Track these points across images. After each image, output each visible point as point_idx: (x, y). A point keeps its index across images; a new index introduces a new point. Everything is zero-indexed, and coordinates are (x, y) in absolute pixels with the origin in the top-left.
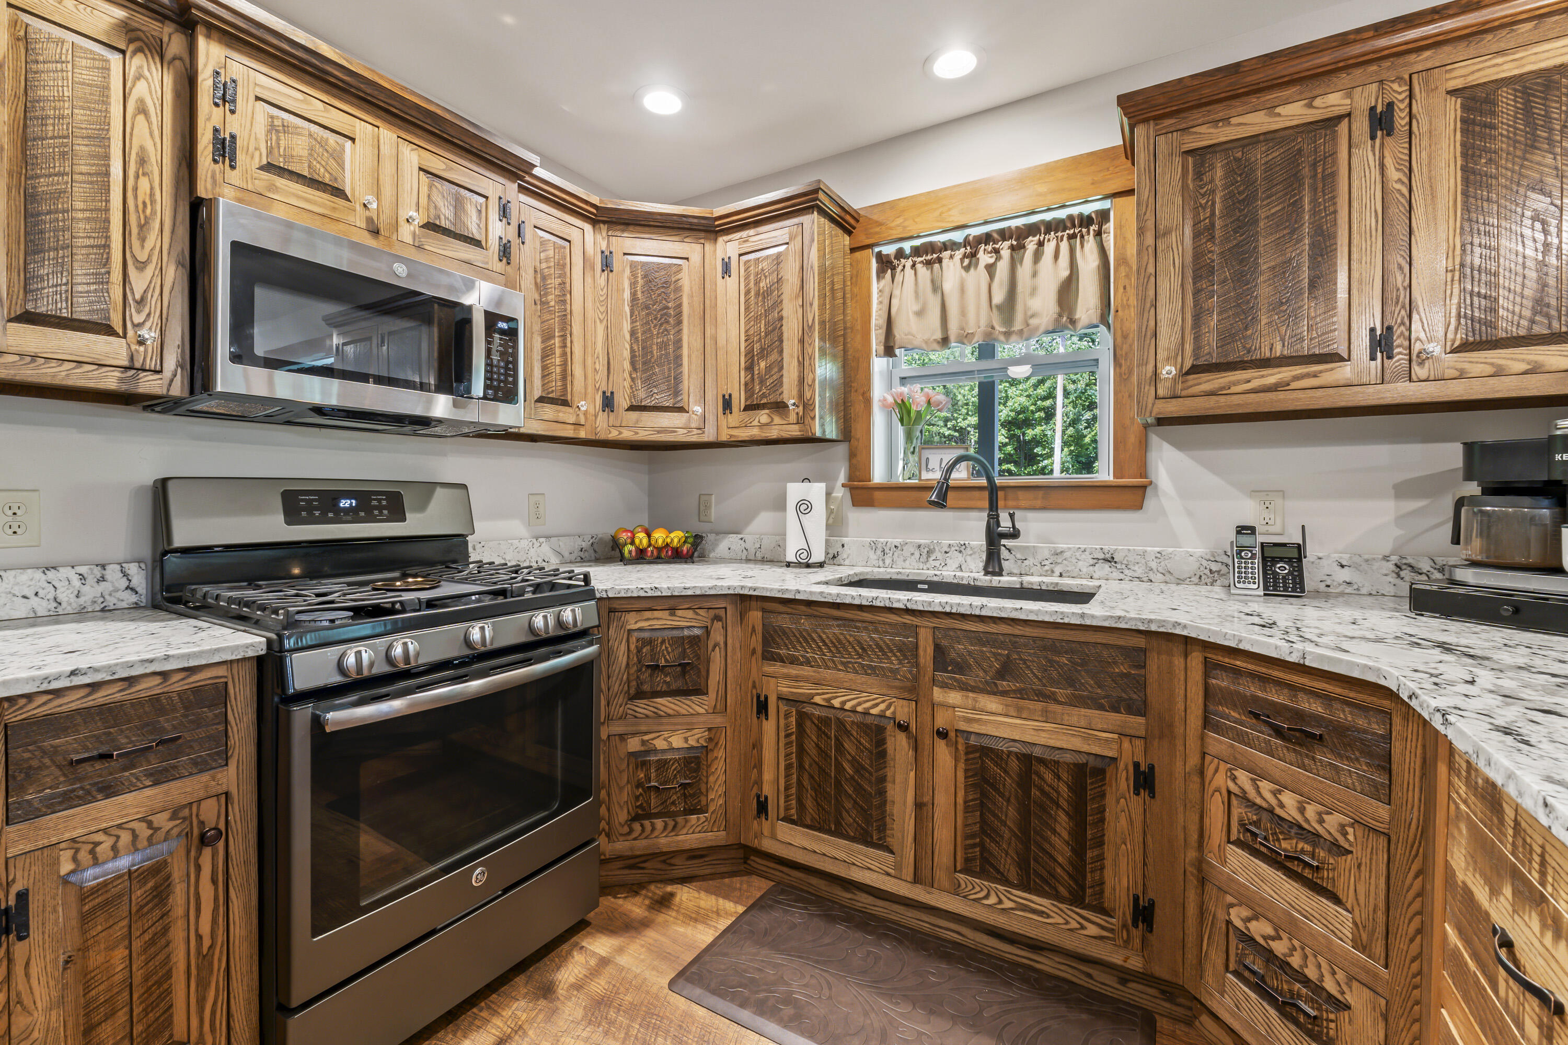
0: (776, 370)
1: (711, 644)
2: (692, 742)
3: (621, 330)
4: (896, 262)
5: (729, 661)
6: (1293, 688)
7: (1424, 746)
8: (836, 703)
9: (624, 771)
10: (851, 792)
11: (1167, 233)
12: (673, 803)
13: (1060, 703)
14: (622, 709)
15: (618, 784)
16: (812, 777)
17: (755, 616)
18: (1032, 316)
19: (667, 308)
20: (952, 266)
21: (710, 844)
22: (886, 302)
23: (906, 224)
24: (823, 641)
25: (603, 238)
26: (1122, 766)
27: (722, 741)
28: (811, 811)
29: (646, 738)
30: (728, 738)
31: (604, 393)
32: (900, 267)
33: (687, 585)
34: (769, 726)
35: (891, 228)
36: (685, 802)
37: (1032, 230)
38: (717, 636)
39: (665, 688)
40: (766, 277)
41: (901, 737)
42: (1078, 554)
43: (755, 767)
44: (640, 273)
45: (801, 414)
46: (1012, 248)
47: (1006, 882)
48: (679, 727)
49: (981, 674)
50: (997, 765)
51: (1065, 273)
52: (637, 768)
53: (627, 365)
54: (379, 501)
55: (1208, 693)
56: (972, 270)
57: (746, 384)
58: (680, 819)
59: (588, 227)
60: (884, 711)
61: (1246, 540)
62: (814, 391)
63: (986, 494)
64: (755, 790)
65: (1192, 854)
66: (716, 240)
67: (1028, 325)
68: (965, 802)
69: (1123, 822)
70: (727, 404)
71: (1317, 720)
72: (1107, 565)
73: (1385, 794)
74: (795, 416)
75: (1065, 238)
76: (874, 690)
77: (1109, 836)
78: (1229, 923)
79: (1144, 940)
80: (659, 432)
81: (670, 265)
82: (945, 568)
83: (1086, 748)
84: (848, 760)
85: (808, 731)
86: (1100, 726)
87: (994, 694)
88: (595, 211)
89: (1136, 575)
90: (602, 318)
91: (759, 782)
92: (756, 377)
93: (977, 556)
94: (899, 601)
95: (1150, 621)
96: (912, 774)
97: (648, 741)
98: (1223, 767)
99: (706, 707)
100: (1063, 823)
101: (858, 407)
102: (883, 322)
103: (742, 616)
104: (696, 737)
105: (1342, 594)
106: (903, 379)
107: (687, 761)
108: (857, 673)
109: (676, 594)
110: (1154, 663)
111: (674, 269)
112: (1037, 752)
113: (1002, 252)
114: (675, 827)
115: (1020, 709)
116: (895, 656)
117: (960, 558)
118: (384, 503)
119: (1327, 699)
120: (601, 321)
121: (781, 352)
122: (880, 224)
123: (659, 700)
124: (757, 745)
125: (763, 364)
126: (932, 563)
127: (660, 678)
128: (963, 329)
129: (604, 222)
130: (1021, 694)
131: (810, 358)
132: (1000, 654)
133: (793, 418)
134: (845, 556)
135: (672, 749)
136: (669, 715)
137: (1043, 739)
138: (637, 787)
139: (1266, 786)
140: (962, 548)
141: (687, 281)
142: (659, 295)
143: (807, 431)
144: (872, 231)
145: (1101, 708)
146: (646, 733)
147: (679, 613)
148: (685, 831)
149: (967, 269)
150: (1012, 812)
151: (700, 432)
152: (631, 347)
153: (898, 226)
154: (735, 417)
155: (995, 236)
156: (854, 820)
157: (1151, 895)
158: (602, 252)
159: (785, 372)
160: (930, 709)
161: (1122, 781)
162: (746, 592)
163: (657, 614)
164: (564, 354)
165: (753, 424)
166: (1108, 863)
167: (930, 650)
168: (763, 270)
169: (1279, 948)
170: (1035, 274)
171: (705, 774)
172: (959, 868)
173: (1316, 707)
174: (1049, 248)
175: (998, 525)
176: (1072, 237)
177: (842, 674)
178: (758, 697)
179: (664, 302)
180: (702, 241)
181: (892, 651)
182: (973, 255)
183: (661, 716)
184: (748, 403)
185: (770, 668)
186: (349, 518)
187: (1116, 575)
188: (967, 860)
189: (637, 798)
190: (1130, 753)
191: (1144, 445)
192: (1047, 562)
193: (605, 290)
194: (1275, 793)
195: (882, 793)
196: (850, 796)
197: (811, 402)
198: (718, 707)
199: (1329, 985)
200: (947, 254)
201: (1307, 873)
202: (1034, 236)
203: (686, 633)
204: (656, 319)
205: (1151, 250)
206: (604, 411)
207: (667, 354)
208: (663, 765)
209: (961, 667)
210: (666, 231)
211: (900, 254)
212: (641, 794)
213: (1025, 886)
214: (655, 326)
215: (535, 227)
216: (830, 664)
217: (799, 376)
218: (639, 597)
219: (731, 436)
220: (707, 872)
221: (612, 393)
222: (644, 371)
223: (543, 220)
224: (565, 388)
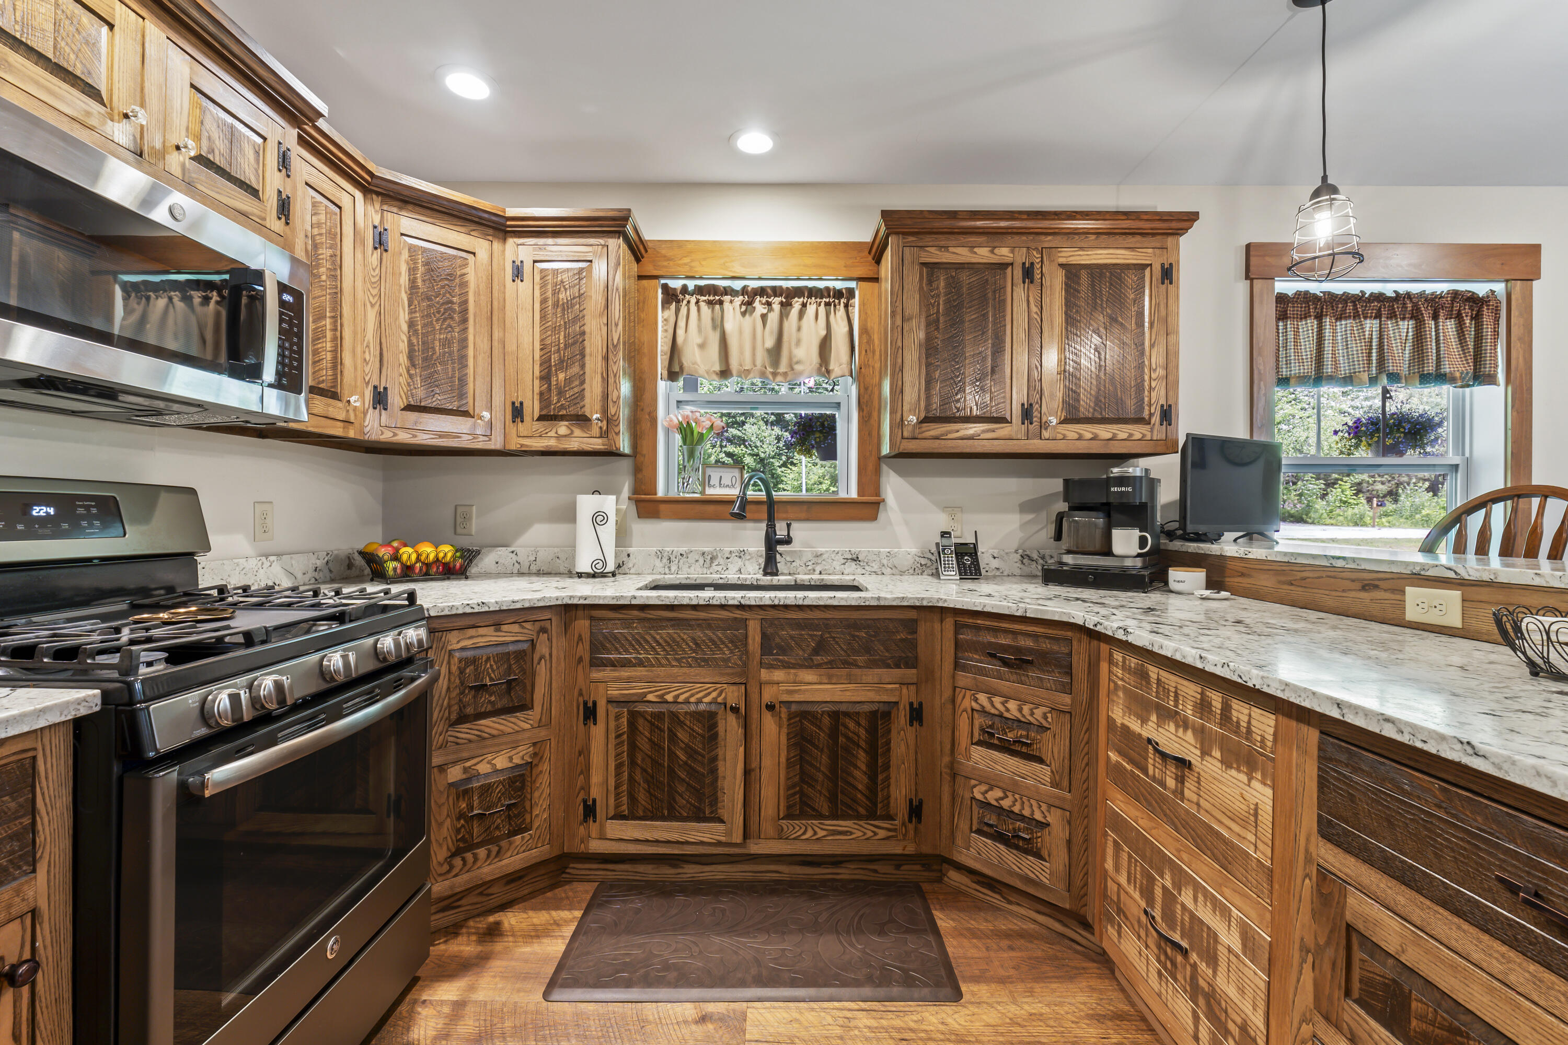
0: (577, 383)
1: (536, 658)
2: (517, 760)
3: (397, 319)
4: (681, 297)
5: (554, 672)
6: (1014, 633)
7: (1089, 656)
8: (669, 698)
9: (443, 804)
10: (683, 776)
11: (910, 319)
12: (497, 828)
13: (860, 667)
14: (441, 737)
15: (436, 821)
16: (644, 770)
17: (582, 625)
18: (798, 363)
19: (452, 302)
20: (732, 308)
21: (534, 861)
22: (671, 331)
23: (693, 264)
24: (657, 642)
25: (376, 212)
26: (901, 707)
27: (547, 754)
28: (643, 803)
29: (468, 764)
30: (552, 751)
31: (375, 387)
32: (685, 302)
33: (516, 599)
34: (598, 731)
35: (679, 265)
36: (510, 824)
37: (798, 292)
38: (542, 648)
39: (489, 708)
40: (566, 289)
41: (732, 719)
42: (833, 556)
43: (581, 773)
44: (420, 260)
45: (605, 428)
46: (782, 303)
47: (820, 816)
48: (503, 747)
49: (801, 653)
50: (813, 724)
51: (824, 333)
52: (458, 799)
53: (403, 359)
54: (87, 508)
55: (958, 645)
56: (747, 316)
57: (541, 394)
58: (504, 843)
59: (359, 195)
60: (715, 699)
61: (945, 542)
62: (618, 407)
63: (765, 508)
64: (582, 796)
65: (946, 759)
66: (505, 240)
67: (792, 369)
68: (788, 760)
69: (903, 747)
70: (517, 413)
71: (1030, 651)
72: (853, 564)
73: (1067, 689)
74: (598, 430)
75: (823, 304)
76: (707, 680)
77: (894, 761)
78: (973, 798)
79: (916, 829)
80: (440, 437)
81: (455, 257)
82: (727, 572)
83: (877, 698)
84: (681, 748)
85: (641, 729)
86: (887, 680)
87: (811, 667)
88: (369, 179)
89: (873, 570)
90: (373, 302)
91: (586, 788)
92: (553, 387)
93: (754, 560)
94: (734, 598)
95: (923, 599)
96: (742, 749)
97: (470, 767)
98: (968, 693)
99: (531, 722)
100: (862, 758)
101: (646, 425)
102: (667, 348)
103: (566, 627)
104: (521, 754)
105: (995, 577)
106: (679, 402)
107: (512, 781)
108: (691, 666)
109: (505, 608)
110: (922, 629)
111: (458, 262)
112: (843, 708)
113: (774, 306)
114: (498, 852)
115: (830, 677)
116: (727, 646)
117: (739, 563)
118: (94, 511)
119: (1035, 636)
120: (372, 305)
121: (583, 366)
122: (669, 259)
123: (483, 722)
124: (584, 752)
125: (562, 376)
126: (715, 568)
127: (484, 698)
128: (741, 365)
129: (378, 194)
130: (831, 665)
131: (615, 376)
132: (816, 635)
133: (595, 431)
134: (631, 565)
135: (496, 771)
136: (494, 736)
137: (848, 697)
138: (458, 819)
139: (997, 700)
140: (741, 554)
141: (473, 275)
142: (443, 287)
143: (611, 445)
144: (660, 263)
145: (888, 666)
146: (468, 759)
147: (505, 628)
148: (509, 854)
149: (744, 314)
150: (825, 759)
151: (487, 439)
152: (409, 341)
153: (685, 264)
154: (529, 425)
155: (769, 291)
156: (688, 802)
157: (920, 796)
158: (375, 227)
159: (586, 386)
160: (758, 688)
161: (902, 717)
162: (575, 601)
163: (481, 631)
164: (334, 339)
165: (549, 434)
166: (892, 781)
167: (758, 639)
168: (562, 282)
169: (1006, 804)
170: (799, 329)
171: (529, 791)
172: (781, 815)
173: (1029, 643)
174: (811, 309)
175: (776, 535)
176: (827, 304)
177: (675, 670)
178: (585, 703)
179: (448, 295)
180: (490, 238)
181: (723, 643)
182: (750, 303)
183: (485, 739)
184: (544, 413)
185: (596, 675)
186: (47, 531)
187: (860, 570)
188: (789, 807)
189: (458, 831)
190: (907, 696)
191: (878, 472)
192: (810, 563)
193: (377, 271)
194: (1003, 704)
195: (714, 771)
196: (683, 780)
197: (615, 418)
198: (543, 720)
199: (1038, 816)
200: (727, 298)
201: (1024, 750)
202: (799, 298)
203: (511, 648)
204: (439, 312)
205: (900, 329)
206: (375, 408)
207: (451, 353)
208: (486, 790)
209: (783, 650)
210: (451, 219)
211: (684, 289)
212: (463, 826)
213: (834, 816)
214: (438, 320)
215: (307, 184)
216: (664, 662)
217: (603, 392)
218: (465, 614)
219: (522, 445)
220: (526, 892)
221: (385, 389)
222: (424, 368)
223: (315, 178)
224: (335, 378)
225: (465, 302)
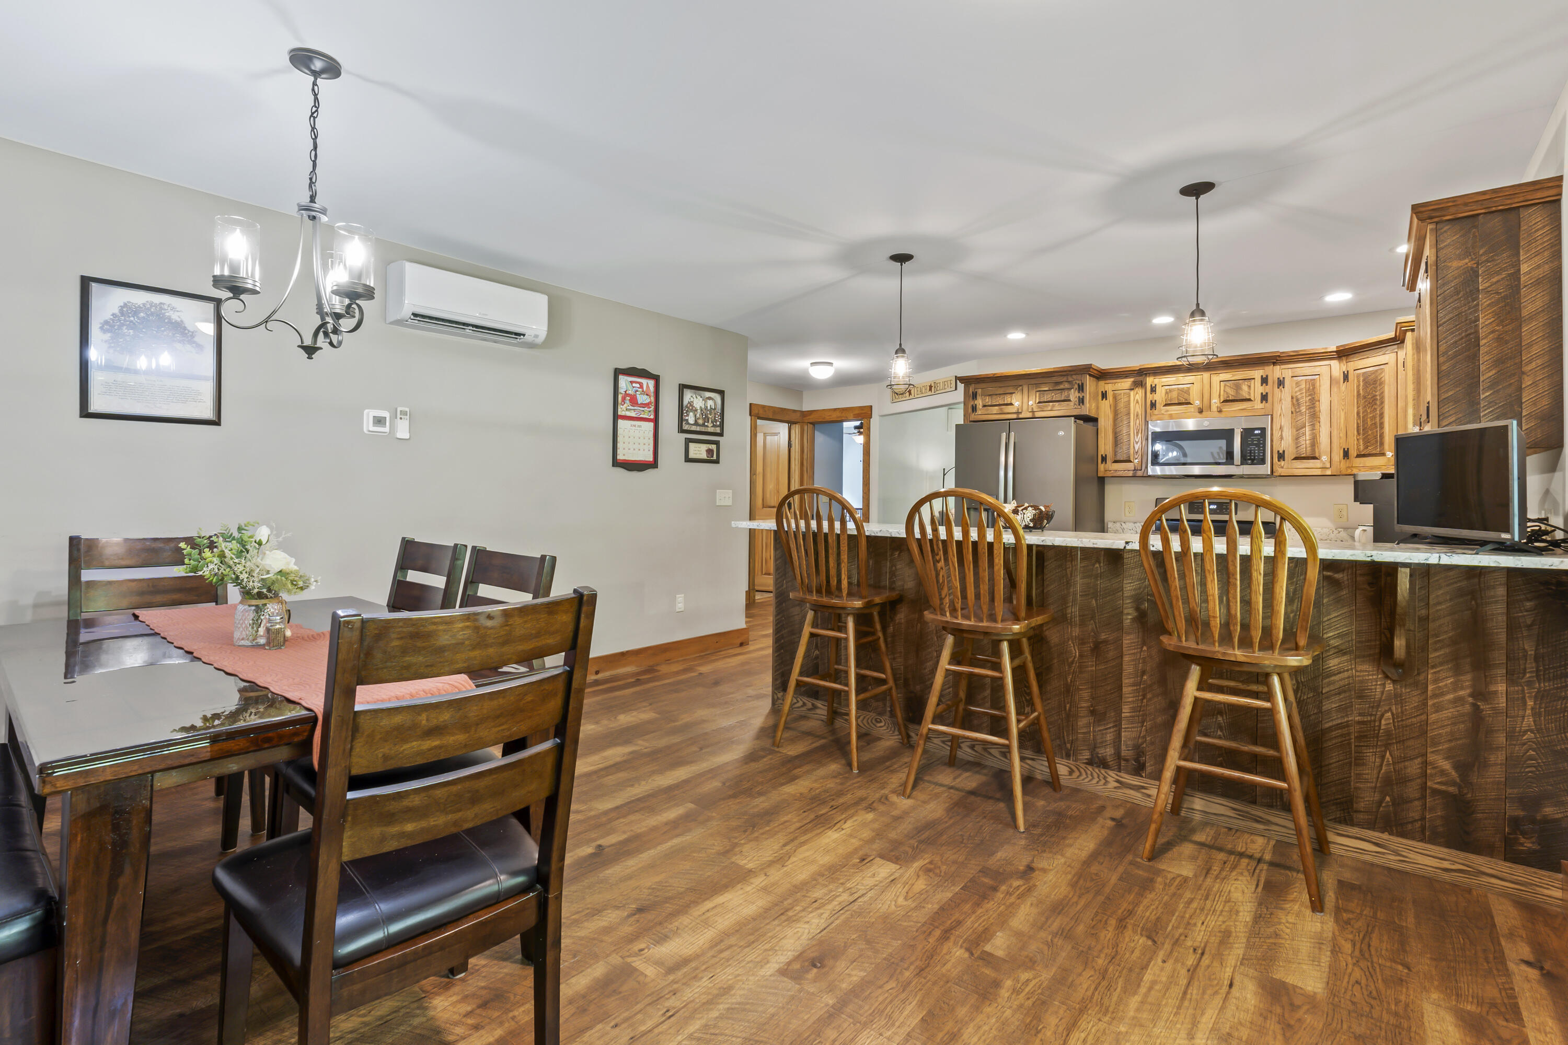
3: (1352, 414)
19: (1376, 395)
25: (1343, 365)
31: (1343, 449)
44: (1361, 379)
53: (1355, 432)
59: (1334, 362)
81: (1376, 371)
88: (1338, 353)
111: (1379, 372)
120: (1343, 410)
129: (1346, 356)
141: (1388, 376)
142: (1372, 389)
158: (1344, 373)
164: (1313, 434)
179: (1374, 392)
180: (1396, 350)
193: (1345, 392)
204: (1370, 403)
206: (1343, 459)
207: (1375, 424)
210: (1375, 350)
214: (1370, 407)
215: (1292, 377)
221: (1348, 449)
222: (1363, 434)
223: (1299, 372)
224: (1313, 450)
225: (1383, 393)
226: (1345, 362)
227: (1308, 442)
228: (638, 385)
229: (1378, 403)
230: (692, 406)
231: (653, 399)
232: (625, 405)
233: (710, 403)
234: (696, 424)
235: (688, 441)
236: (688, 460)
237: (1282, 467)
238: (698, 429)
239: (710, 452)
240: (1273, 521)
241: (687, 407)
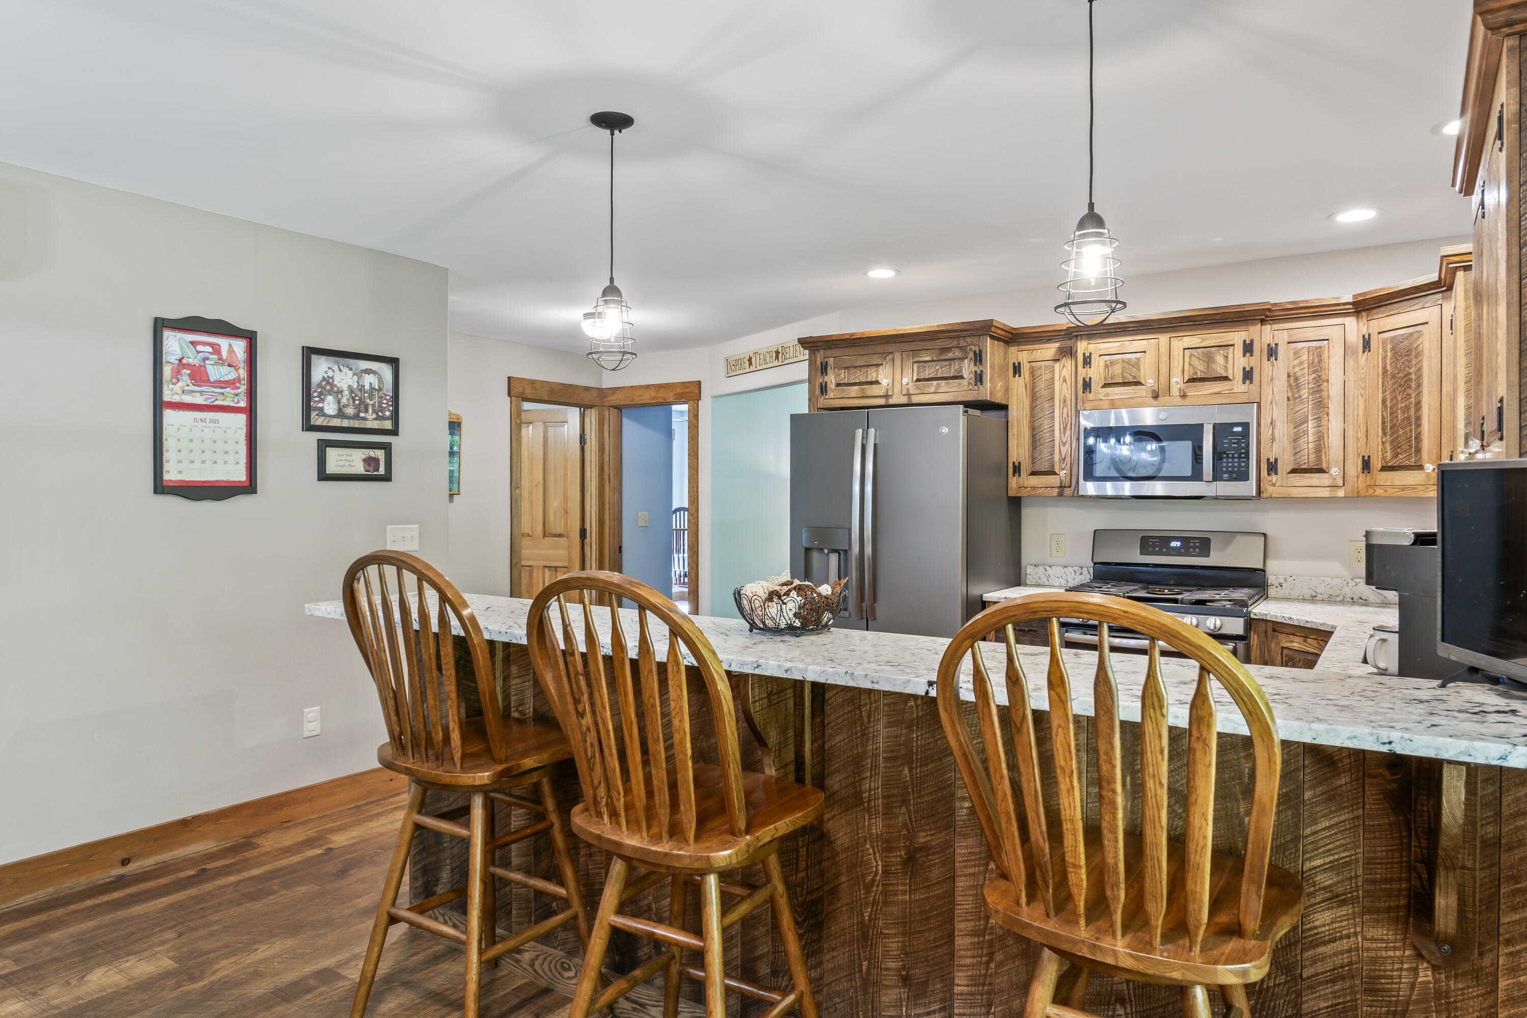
3: (1376, 401)
19: (1410, 374)
25: (1363, 325)
31: (1364, 457)
44: (1389, 347)
53: (1380, 431)
54: (1196, 543)
59: (1350, 320)
80: (1403, 490)
81: (1411, 334)
88: (1352, 306)
111: (1415, 336)
118: (1198, 545)
120: (1362, 396)
129: (1367, 311)
141: (1428, 343)
142: (1404, 363)
152: (1383, 415)
158: (1363, 336)
163: (1297, 639)
164: (1318, 433)
179: (1407, 369)
180: (1440, 302)
186: (1175, 553)
193: (1365, 368)
204: (1401, 386)
206: (1363, 472)
207: (1409, 418)
210: (1411, 302)
214: (1400, 392)
215: (1291, 343)
221: (1369, 457)
222: (1391, 435)
223: (1298, 335)
224: (1319, 459)
225: (1420, 369)
226: (1365, 320)
227: (1311, 445)
228: (209, 349)
229: (1413, 385)
230: (332, 385)
231: (243, 373)
232: (180, 384)
233: (369, 380)
234: (341, 414)
235: (323, 446)
236: (324, 476)
237: (1274, 485)
238: (346, 423)
239: (371, 462)
240: (1260, 566)
241: (319, 385)
